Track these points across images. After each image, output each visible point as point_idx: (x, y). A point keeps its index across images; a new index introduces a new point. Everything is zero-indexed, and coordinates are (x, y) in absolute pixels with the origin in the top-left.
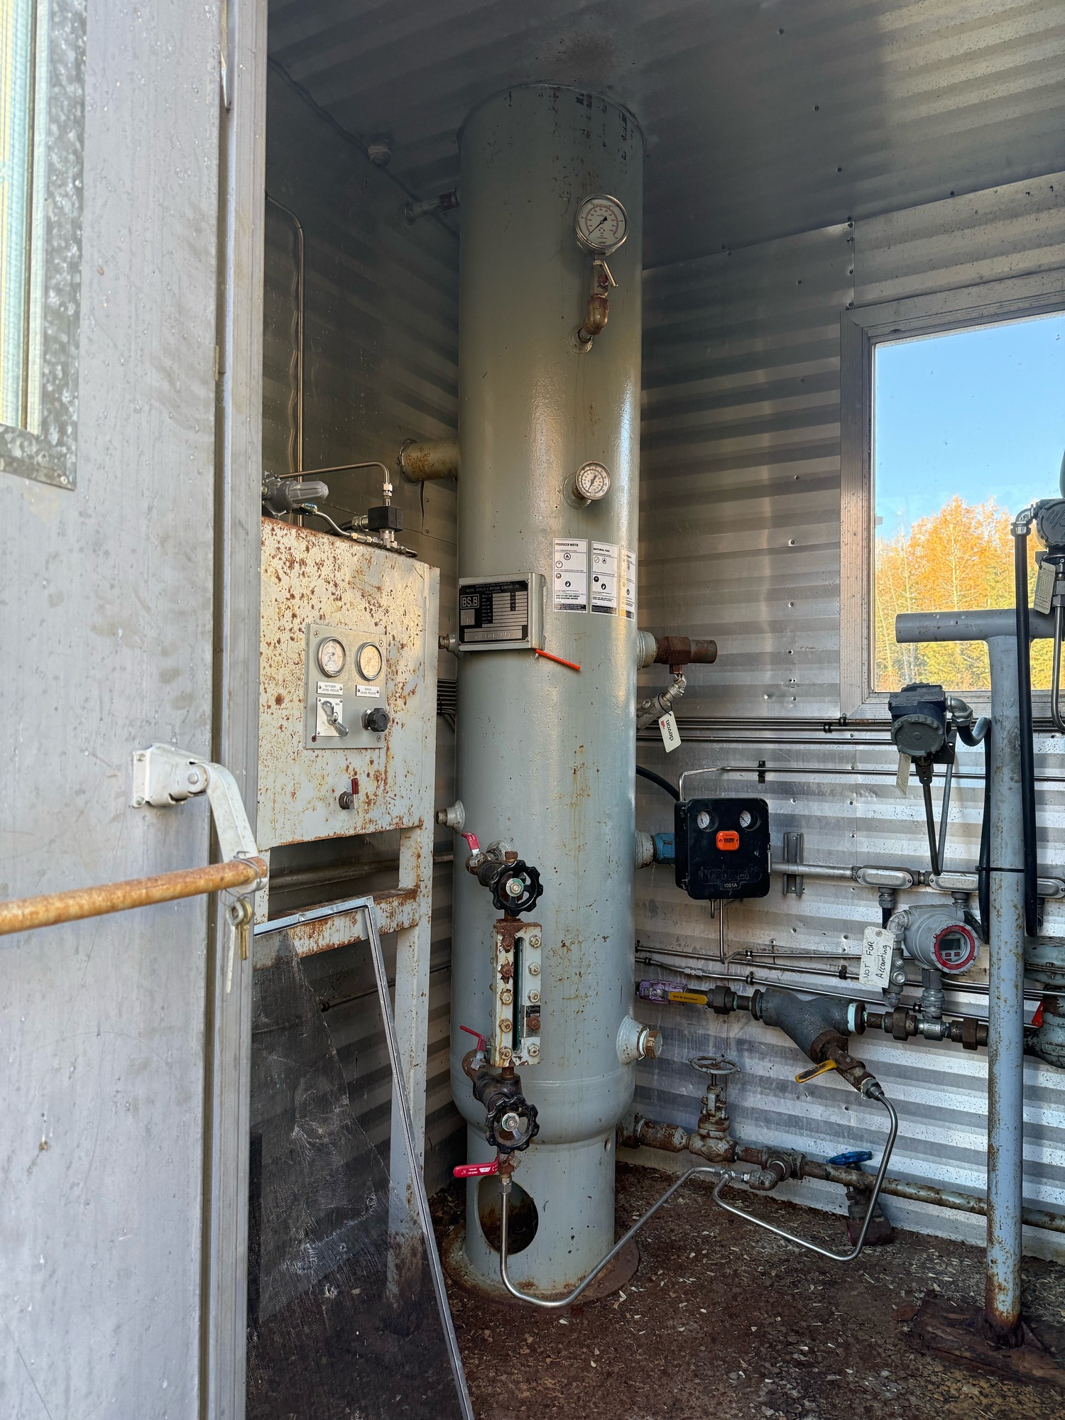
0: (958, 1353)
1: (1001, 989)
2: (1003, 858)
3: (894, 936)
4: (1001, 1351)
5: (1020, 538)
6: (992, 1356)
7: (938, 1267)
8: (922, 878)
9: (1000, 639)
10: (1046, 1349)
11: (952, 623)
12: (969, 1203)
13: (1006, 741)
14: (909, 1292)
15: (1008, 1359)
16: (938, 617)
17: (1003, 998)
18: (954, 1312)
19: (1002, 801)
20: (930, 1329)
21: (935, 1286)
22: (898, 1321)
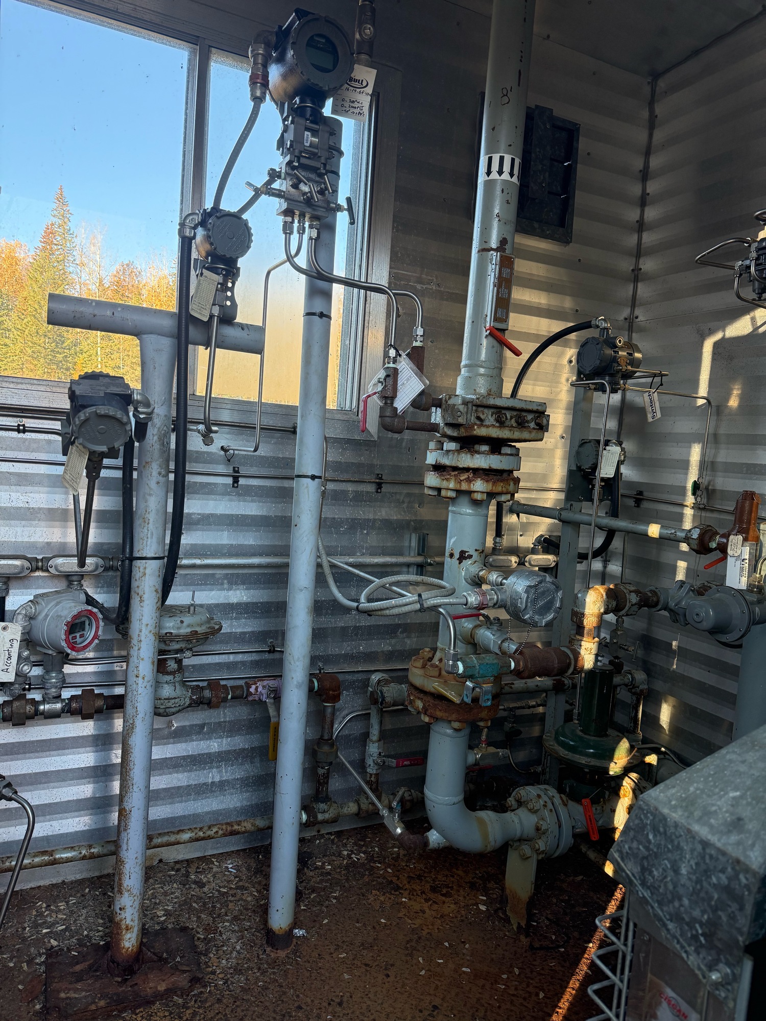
0: (93, 1007)
1: (141, 668)
2: (148, 548)
3: (21, 628)
4: (128, 983)
5: (187, 240)
6: (123, 991)
7: (49, 919)
8: (40, 564)
9: (152, 338)
10: (161, 959)
11: (109, 313)
12: (81, 853)
13: (156, 438)
14: (30, 962)
15: (136, 987)
16: (94, 304)
17: (141, 676)
18: (77, 963)
19: (150, 495)
20: (63, 995)
21: (54, 943)
22: (28, 1003)
